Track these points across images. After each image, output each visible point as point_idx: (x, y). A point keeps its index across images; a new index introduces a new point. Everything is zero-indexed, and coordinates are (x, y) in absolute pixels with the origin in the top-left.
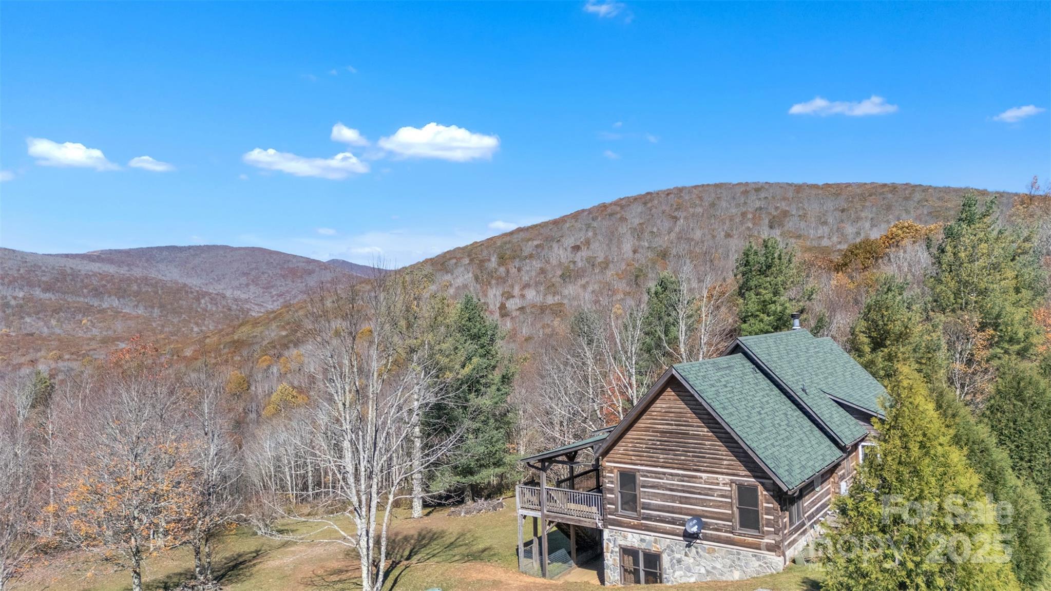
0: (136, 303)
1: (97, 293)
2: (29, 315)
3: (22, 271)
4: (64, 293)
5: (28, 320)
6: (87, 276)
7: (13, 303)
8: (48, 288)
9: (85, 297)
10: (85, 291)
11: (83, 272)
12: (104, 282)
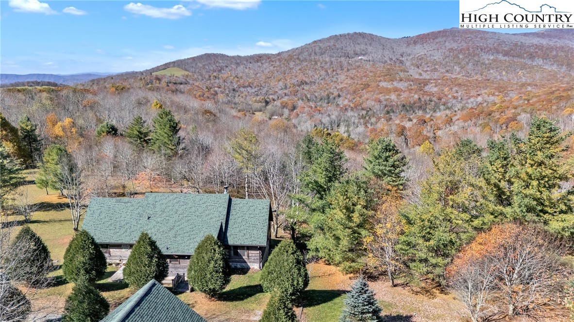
0: (553, 62)
1: (532, 57)
2: (493, 68)
3: (495, 45)
4: (513, 56)
5: (492, 71)
6: (529, 47)
7: (487, 62)
8: (506, 54)
9: (524, 59)
10: (525, 55)
11: (527, 44)
12: (537, 50)
